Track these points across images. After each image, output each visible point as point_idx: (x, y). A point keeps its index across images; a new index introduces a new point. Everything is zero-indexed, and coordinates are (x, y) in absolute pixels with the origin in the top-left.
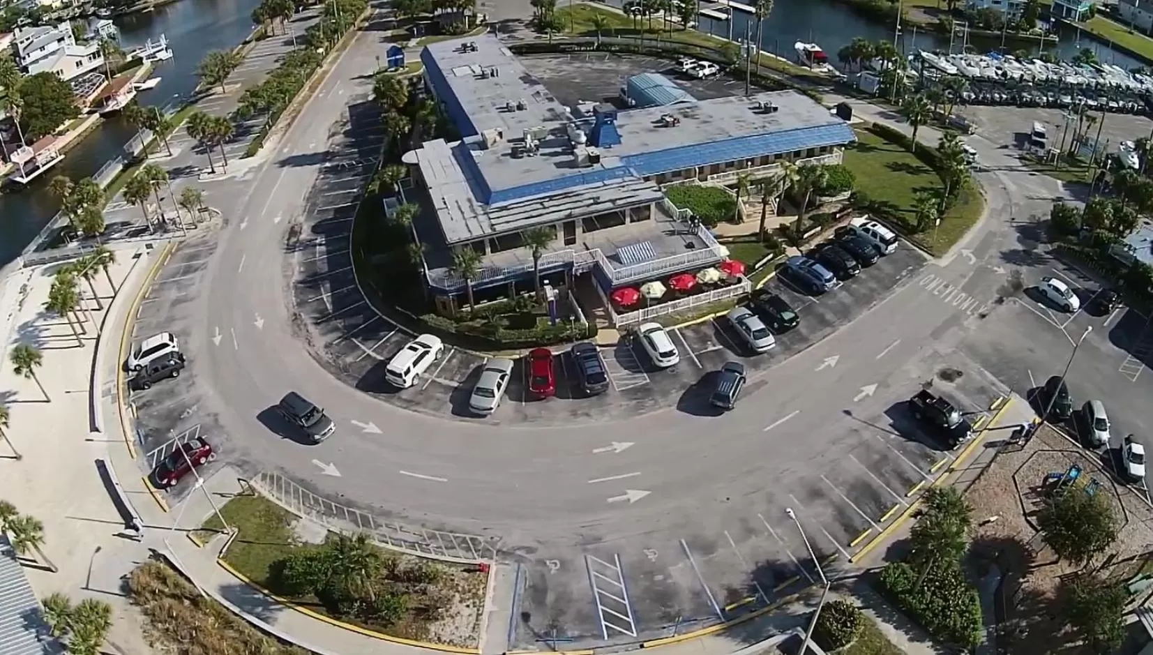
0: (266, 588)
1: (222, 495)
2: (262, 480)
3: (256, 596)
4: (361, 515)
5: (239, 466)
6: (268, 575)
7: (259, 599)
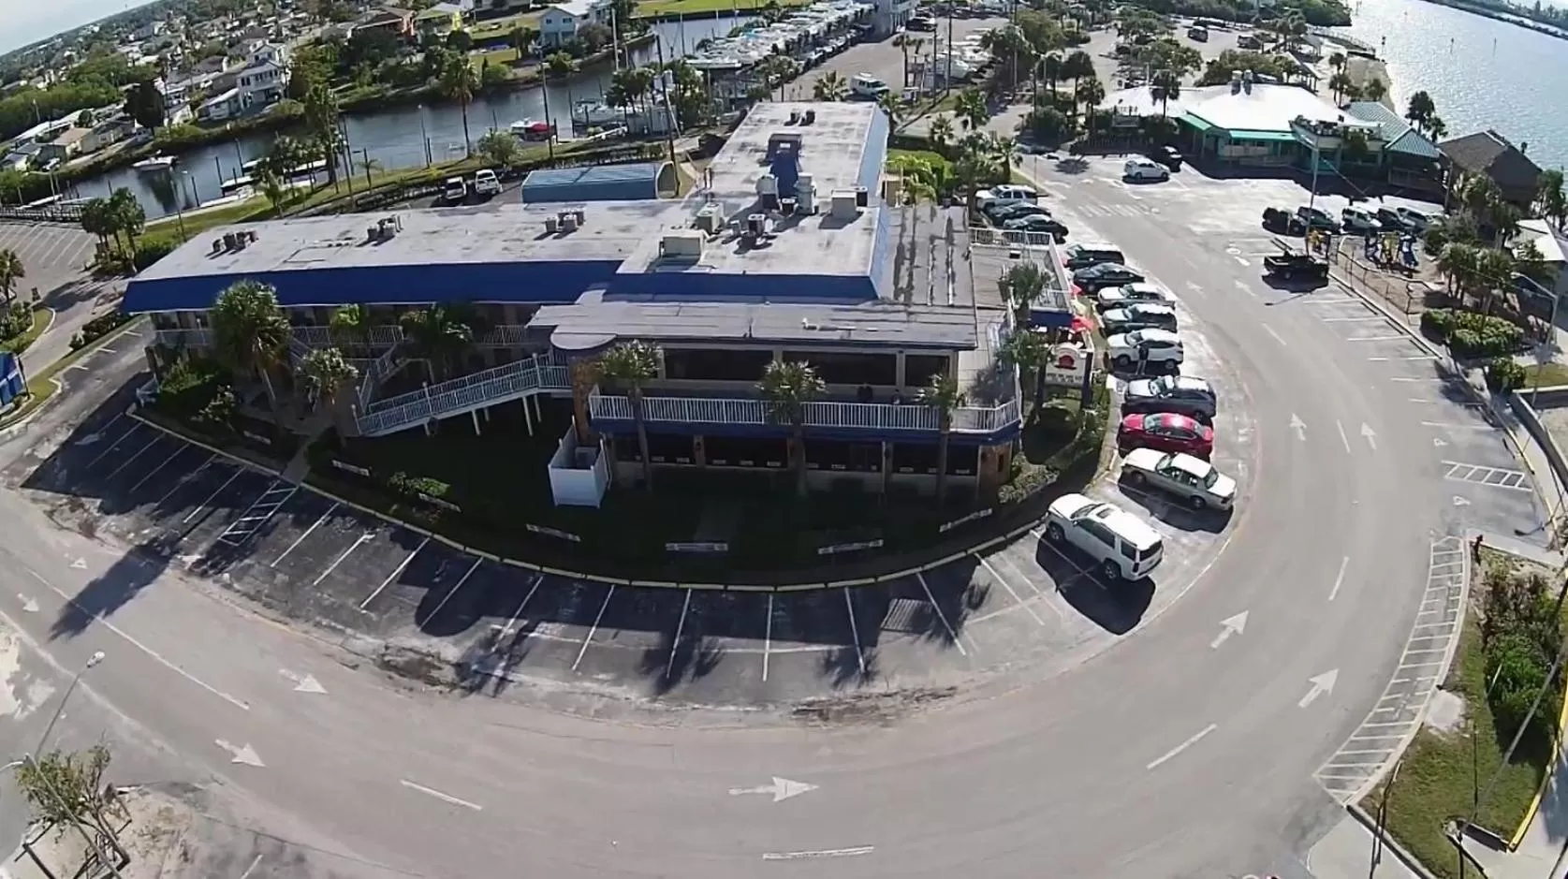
0: (1545, 769)
1: (1376, 861)
2: (1344, 788)
3: (1554, 786)
4: (1409, 649)
5: (1304, 835)
6: (1527, 764)
7: (1557, 781)
